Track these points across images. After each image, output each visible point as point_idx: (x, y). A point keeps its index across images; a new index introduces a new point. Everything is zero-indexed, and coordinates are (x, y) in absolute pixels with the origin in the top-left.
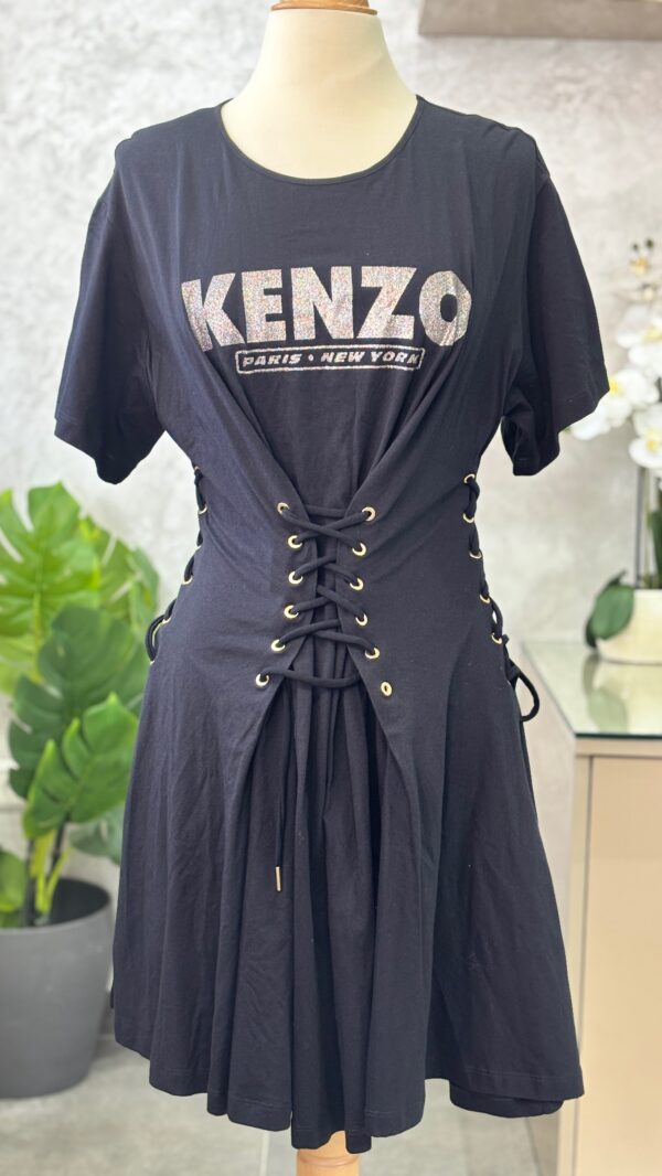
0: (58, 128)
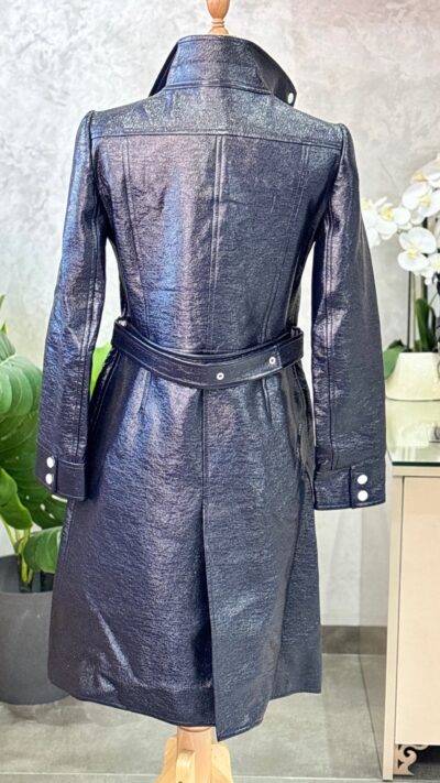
0: (44, 40)
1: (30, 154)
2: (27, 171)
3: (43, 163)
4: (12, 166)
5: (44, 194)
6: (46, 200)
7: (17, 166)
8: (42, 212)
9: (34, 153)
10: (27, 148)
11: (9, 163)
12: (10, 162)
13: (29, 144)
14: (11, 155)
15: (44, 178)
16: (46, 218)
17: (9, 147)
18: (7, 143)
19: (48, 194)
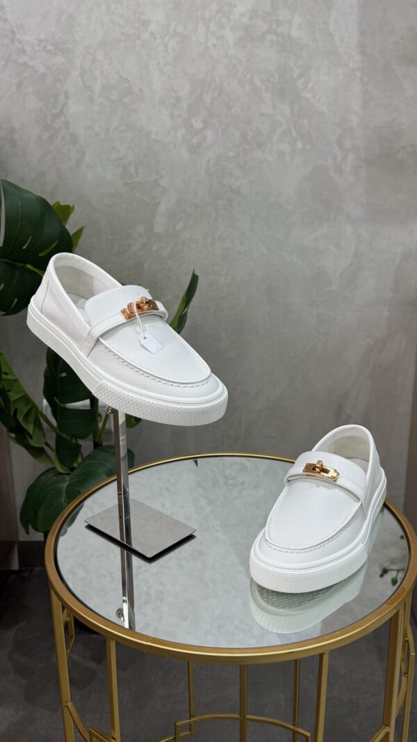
1: (45, 47)
2: (42, 69)
3: (59, 60)
4: (25, 63)
5: (62, 97)
6: (67, 103)
7: (31, 63)
8: (63, 119)
9: (49, 47)
10: (41, 41)
11: (21, 61)
12: (23, 59)
13: (42, 36)
14: (23, 51)
15: (61, 77)
16: (67, 123)
17: (20, 42)
18: (18, 36)
19: (67, 96)
